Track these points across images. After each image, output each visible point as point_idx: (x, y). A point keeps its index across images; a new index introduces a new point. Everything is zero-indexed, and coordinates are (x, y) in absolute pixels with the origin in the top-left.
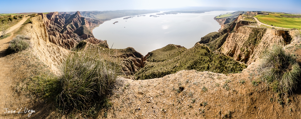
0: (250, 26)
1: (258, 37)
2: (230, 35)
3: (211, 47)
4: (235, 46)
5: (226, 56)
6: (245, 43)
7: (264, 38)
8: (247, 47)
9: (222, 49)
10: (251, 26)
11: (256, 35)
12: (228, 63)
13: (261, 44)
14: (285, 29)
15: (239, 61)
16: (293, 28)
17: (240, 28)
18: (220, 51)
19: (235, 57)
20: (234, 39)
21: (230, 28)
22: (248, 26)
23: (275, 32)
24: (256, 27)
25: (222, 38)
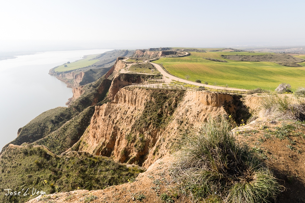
0: (145, 86)
1: (166, 110)
2: (98, 109)
3: (52, 147)
4: (113, 133)
5: (94, 158)
6: (135, 124)
7: (180, 110)
8: (142, 132)
9: (81, 144)
10: (148, 86)
11: (160, 104)
12: (101, 171)
13: (173, 125)
14: (232, 90)
15: (125, 162)
16: (255, 89)
17: (123, 91)
18: (77, 149)
19: (116, 156)
20: (110, 117)
21: (96, 95)
22: (141, 86)
23: (207, 97)
24: (160, 88)
25: (79, 120)
